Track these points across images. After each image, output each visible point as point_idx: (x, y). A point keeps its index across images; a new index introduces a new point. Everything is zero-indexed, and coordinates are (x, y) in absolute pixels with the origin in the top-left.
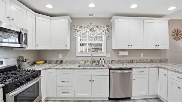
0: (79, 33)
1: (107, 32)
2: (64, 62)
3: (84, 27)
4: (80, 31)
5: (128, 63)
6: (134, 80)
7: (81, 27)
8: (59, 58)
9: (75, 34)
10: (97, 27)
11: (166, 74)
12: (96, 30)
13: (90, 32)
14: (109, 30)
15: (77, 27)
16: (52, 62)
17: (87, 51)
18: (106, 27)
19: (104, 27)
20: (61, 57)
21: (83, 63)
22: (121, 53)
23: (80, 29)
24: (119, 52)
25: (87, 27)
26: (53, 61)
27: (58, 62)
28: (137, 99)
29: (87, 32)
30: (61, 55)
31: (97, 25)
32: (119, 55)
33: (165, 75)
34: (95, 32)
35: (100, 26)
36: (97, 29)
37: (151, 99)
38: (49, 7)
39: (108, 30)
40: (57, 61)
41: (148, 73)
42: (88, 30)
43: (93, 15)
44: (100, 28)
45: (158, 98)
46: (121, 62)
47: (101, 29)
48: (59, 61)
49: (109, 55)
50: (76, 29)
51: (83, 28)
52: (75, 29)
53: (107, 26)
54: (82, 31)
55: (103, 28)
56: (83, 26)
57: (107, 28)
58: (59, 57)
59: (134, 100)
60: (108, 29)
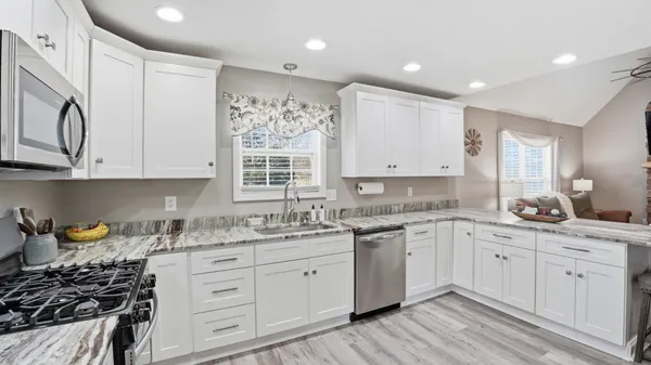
0: (246, 120)
1: (331, 125)
2: (187, 225)
3: (264, 104)
4: (251, 117)
5: (381, 213)
6: (409, 254)
7: (254, 102)
8: (167, 209)
9: (231, 124)
10: (304, 106)
11: (471, 231)
12: (300, 116)
13: (282, 123)
14: (335, 119)
15: (238, 101)
16: (135, 229)
17: (265, 183)
18: (327, 108)
19: (323, 110)
20: (174, 209)
21: (259, 223)
22: (367, 189)
23: (250, 109)
24: (361, 185)
25: (273, 105)
26: (140, 225)
27: (164, 228)
28: (415, 305)
29: (271, 119)
30: (174, 199)
31: (305, 100)
32: (361, 192)
33: (469, 234)
34: (298, 123)
35: (311, 105)
36: (303, 114)
37: (439, 296)
38: (169, 19)
39: (331, 120)
40: (158, 225)
41: (434, 236)
42: (274, 113)
43: (296, 67)
44: (310, 110)
45: (452, 293)
46: (364, 212)
47: (316, 114)
48: (167, 222)
49: (332, 195)
50: (236, 105)
51: (259, 106)
52: (232, 107)
53: (331, 108)
54: (257, 116)
55: (320, 112)
56: (261, 101)
57: (331, 112)
58: (164, 206)
59: (408, 307)
60: (332, 117)
